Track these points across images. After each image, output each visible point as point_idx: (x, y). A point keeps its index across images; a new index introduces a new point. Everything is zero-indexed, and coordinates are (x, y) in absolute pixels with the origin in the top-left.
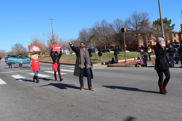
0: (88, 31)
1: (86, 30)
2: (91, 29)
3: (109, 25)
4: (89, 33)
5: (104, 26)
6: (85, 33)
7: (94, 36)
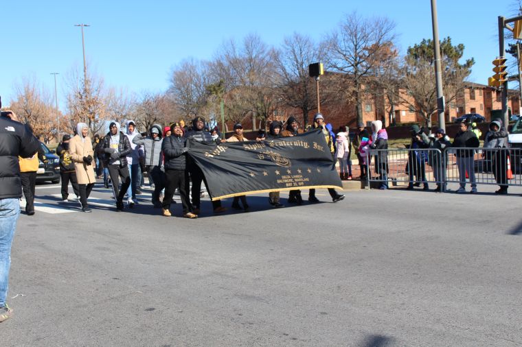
0: (200, 70)
1: (194, 64)
2: (210, 64)
3: (268, 54)
4: (203, 75)
5: (254, 56)
6: (192, 75)
7: (219, 86)
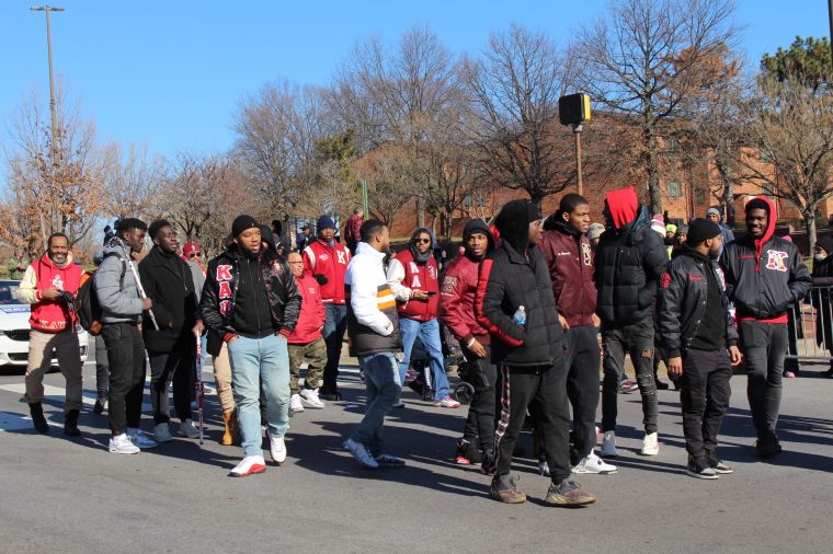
0: (300, 109)
1: (290, 94)
2: (325, 95)
4: (308, 117)
5: (421, 75)
6: (283, 118)
7: (345, 141)
